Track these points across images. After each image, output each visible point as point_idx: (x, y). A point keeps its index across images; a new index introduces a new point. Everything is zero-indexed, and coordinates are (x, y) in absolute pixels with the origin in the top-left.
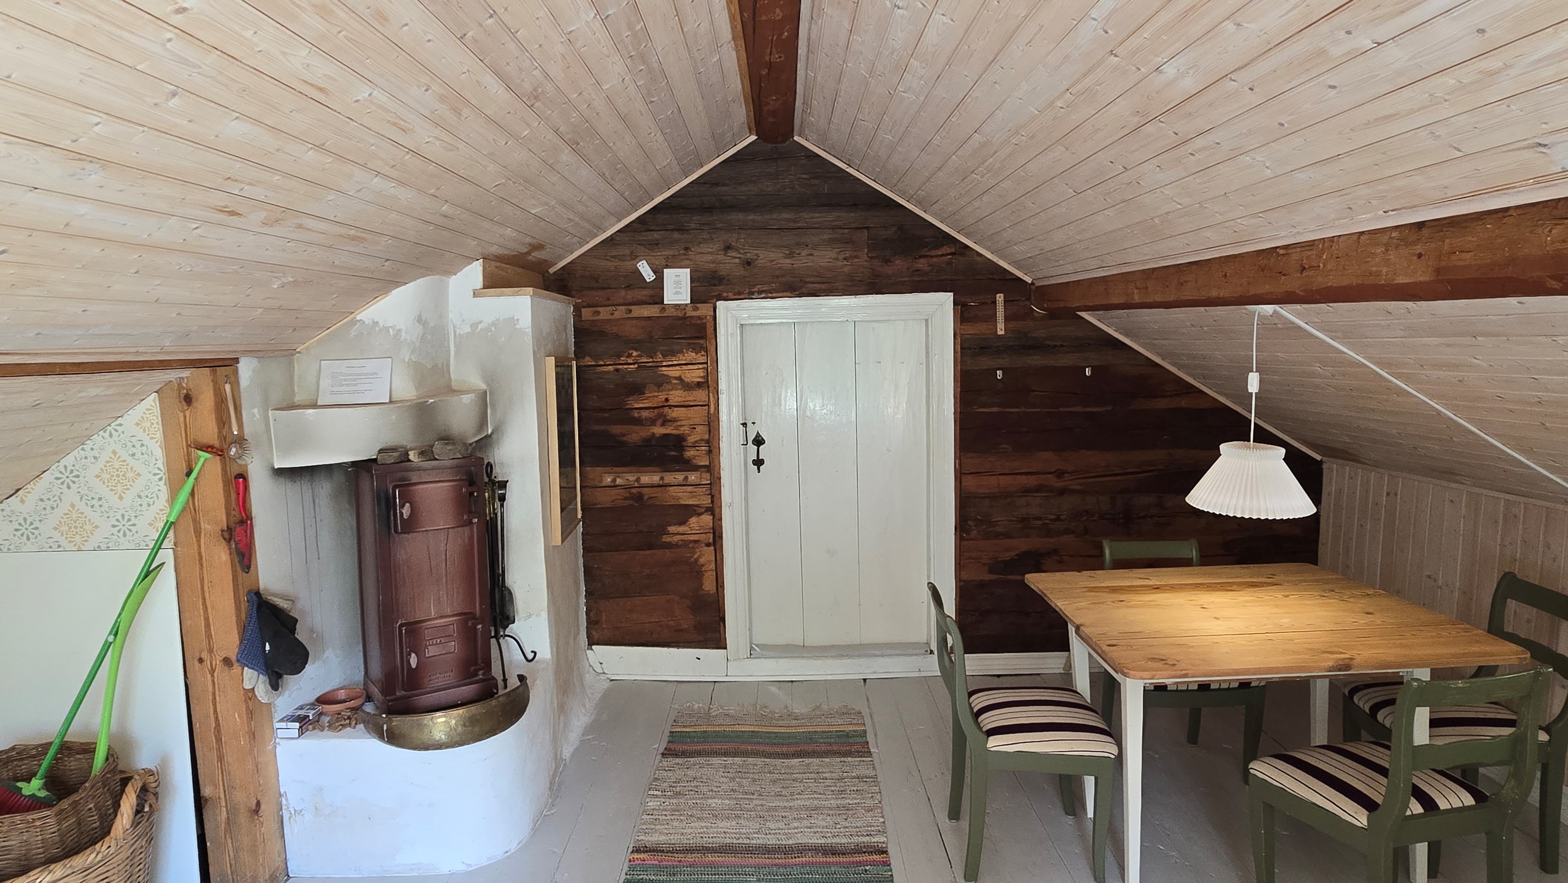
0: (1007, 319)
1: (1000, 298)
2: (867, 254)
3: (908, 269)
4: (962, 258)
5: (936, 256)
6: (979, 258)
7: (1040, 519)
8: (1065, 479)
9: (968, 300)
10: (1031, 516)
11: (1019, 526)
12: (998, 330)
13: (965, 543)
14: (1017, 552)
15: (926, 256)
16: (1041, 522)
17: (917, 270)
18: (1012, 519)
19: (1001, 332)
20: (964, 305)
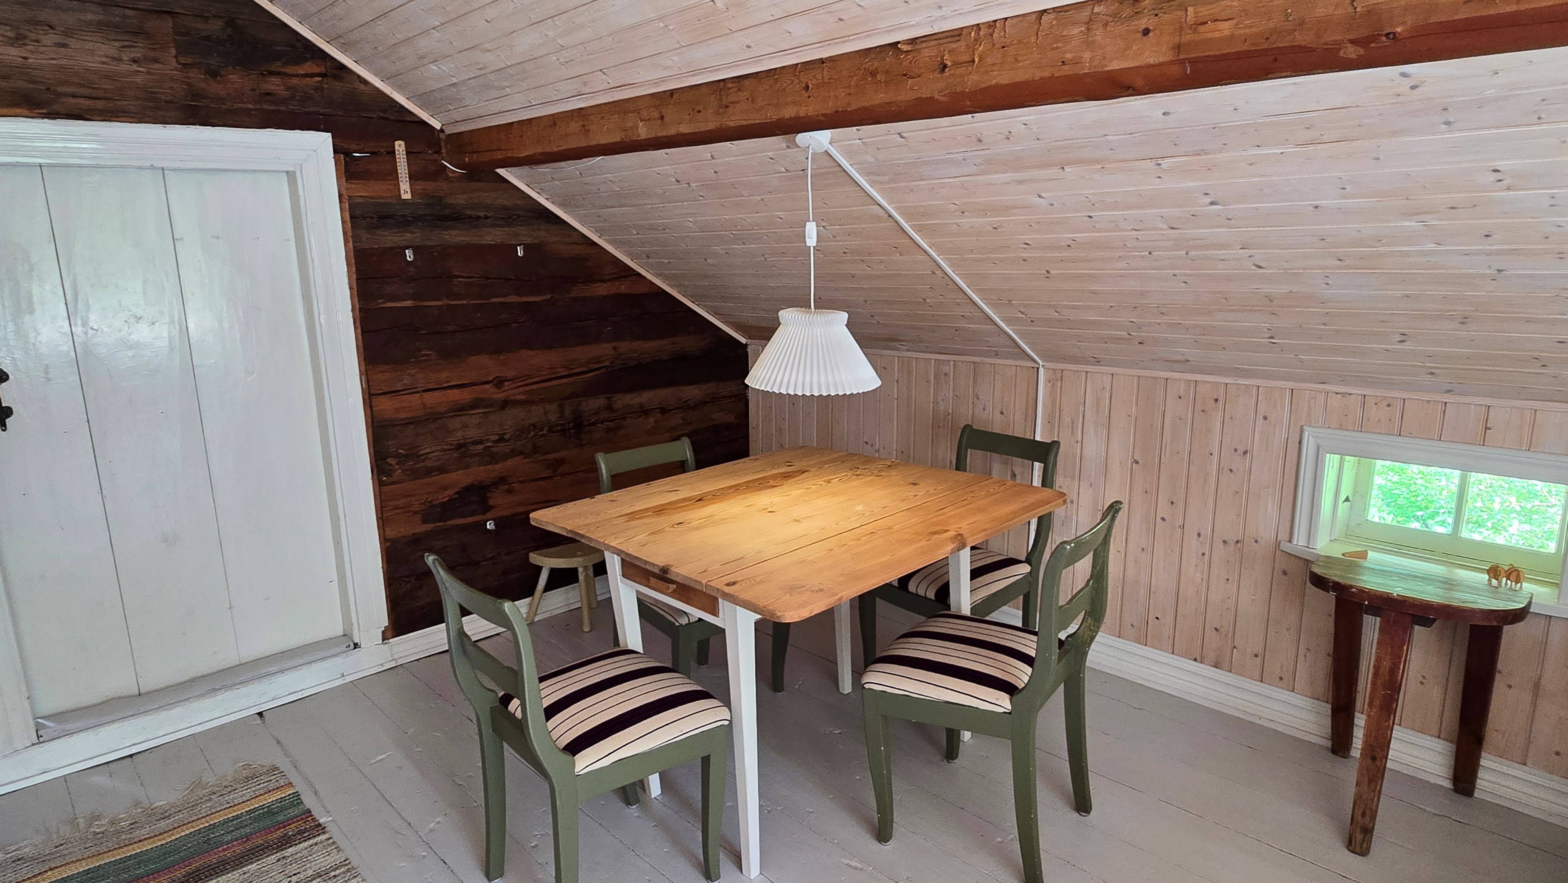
0: (412, 177)
1: (400, 146)
2: (176, 57)
3: (253, 90)
4: (337, 83)
5: (297, 76)
6: (362, 87)
7: (480, 442)
8: (506, 388)
9: (353, 147)
10: (470, 440)
11: (456, 455)
12: (402, 192)
13: (386, 489)
14: (456, 490)
15: (279, 74)
16: (481, 447)
17: (268, 94)
18: (445, 447)
19: (406, 196)
20: (347, 154)
